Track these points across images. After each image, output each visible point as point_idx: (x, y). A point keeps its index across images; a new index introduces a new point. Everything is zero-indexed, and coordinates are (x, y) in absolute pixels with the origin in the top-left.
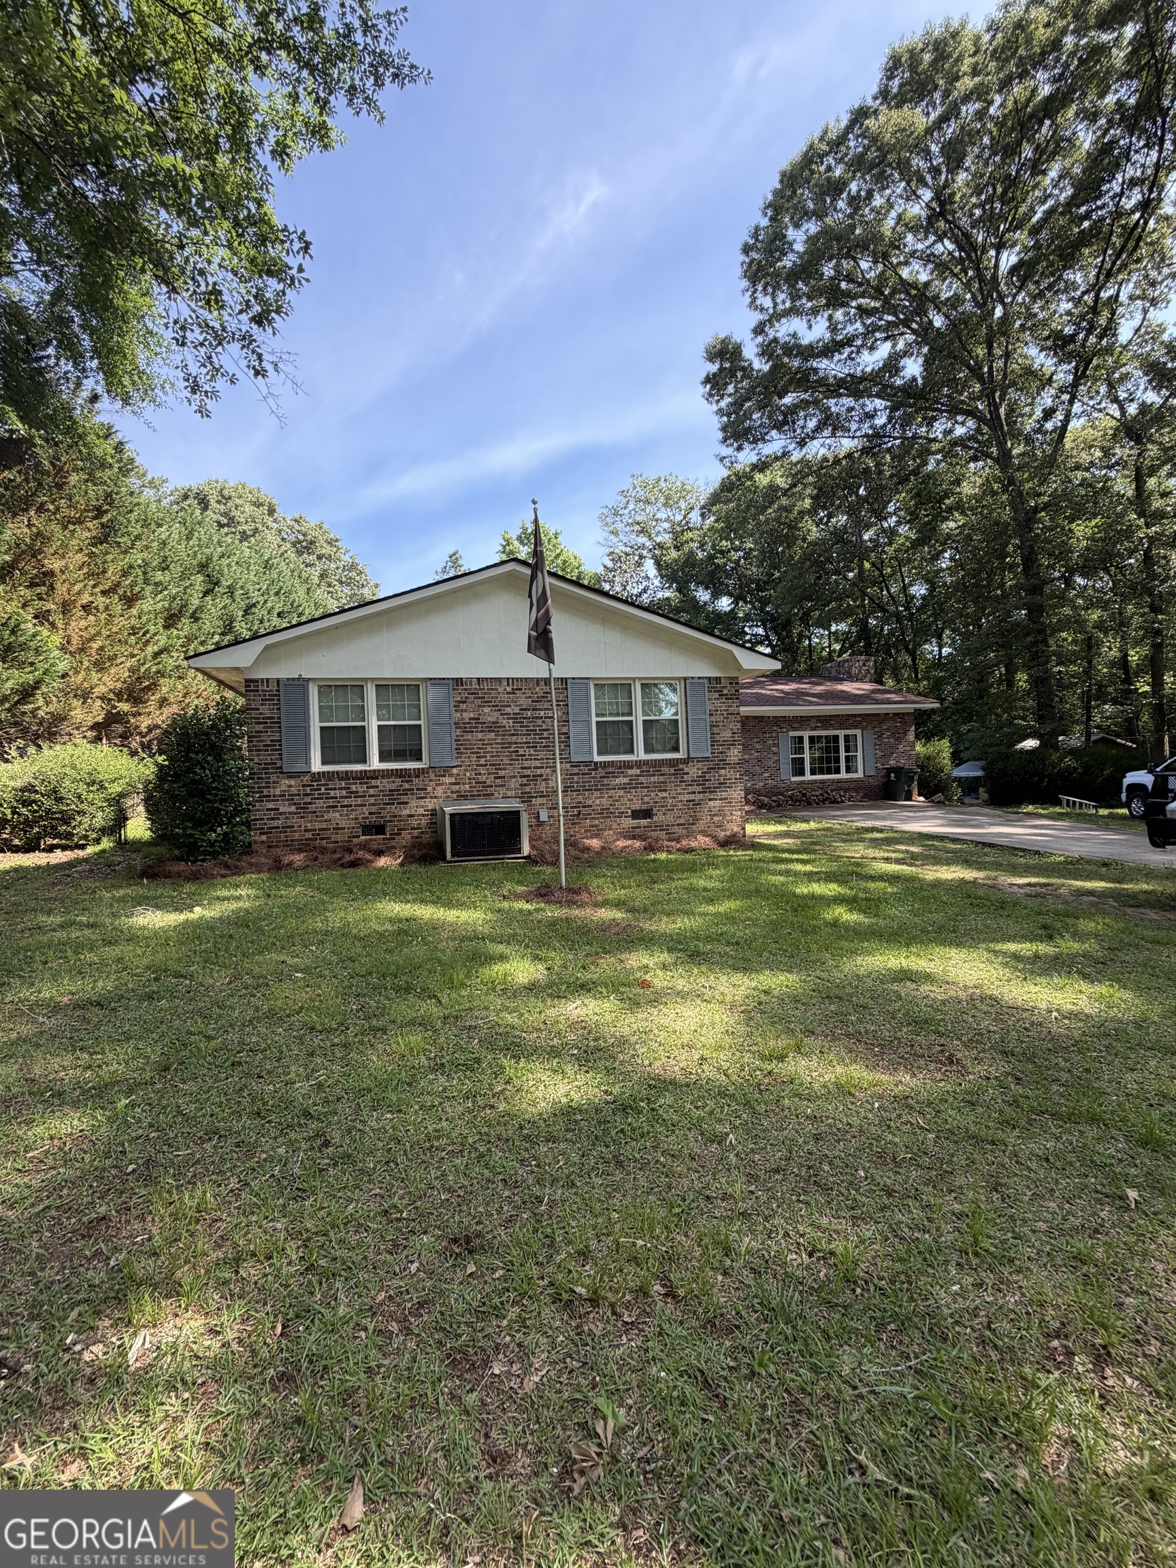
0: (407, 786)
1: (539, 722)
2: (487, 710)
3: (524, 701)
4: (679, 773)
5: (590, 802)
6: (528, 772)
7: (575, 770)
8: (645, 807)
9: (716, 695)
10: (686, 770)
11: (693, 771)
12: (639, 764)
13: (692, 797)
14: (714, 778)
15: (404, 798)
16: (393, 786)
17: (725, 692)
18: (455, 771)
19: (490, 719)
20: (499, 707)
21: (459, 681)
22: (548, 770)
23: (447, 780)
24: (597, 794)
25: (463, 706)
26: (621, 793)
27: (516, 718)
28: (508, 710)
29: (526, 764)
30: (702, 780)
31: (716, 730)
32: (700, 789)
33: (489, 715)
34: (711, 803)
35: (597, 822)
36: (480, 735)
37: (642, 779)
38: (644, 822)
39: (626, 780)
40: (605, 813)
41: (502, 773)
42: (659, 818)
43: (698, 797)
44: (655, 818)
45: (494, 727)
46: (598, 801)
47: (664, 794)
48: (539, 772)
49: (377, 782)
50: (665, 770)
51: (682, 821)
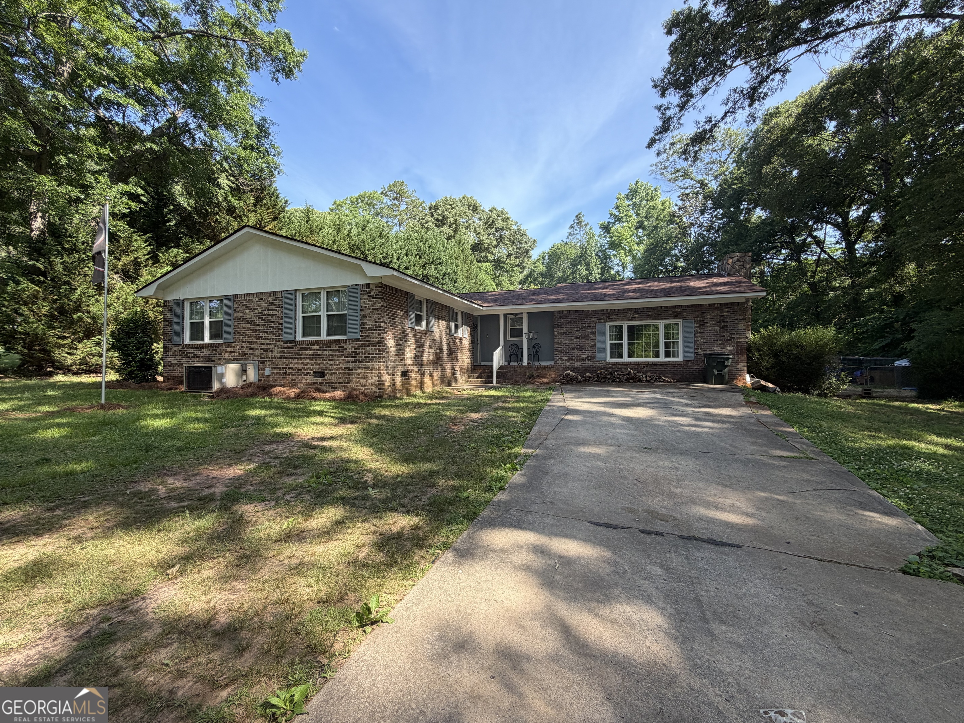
0: (214, 352)
1: (270, 317)
2: (247, 311)
3: (264, 306)
4: (341, 349)
5: (292, 365)
6: (263, 346)
7: (286, 346)
8: (320, 370)
9: (366, 296)
10: (345, 347)
11: (349, 348)
12: (322, 342)
13: (348, 365)
14: (362, 353)
15: (213, 359)
16: (209, 352)
17: (372, 293)
18: (233, 345)
19: (248, 316)
20: (252, 310)
21: (236, 296)
22: (273, 346)
23: (230, 350)
24: (296, 360)
25: (238, 310)
26: (308, 360)
27: (259, 315)
28: (256, 311)
29: (263, 341)
30: (354, 355)
31: (365, 320)
32: (352, 360)
33: (249, 314)
34: (360, 370)
35: (295, 378)
36: (244, 326)
37: (320, 353)
38: (320, 380)
39: (311, 353)
40: (299, 372)
41: (252, 346)
42: (328, 378)
43: (351, 365)
44: (326, 378)
45: (251, 321)
46: (296, 365)
47: (332, 363)
48: (268, 346)
49: (203, 350)
50: (333, 347)
51: (341, 381)
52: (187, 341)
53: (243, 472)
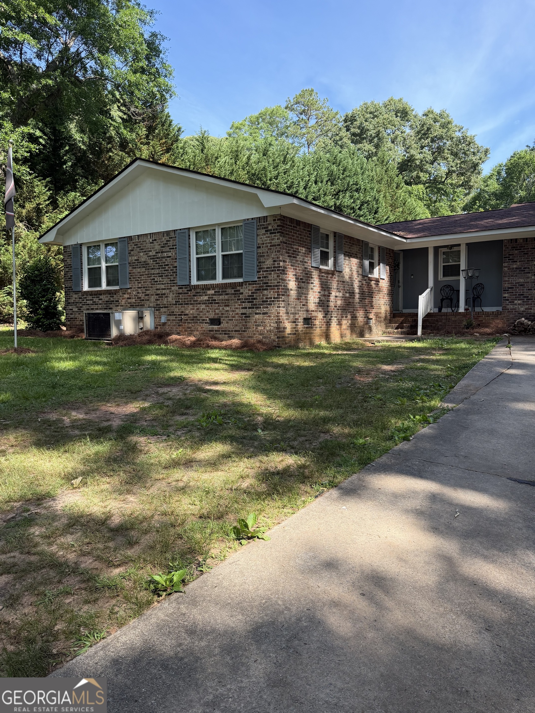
0: (112, 299)
1: (164, 260)
2: (142, 254)
3: (157, 247)
4: (237, 293)
5: (187, 312)
6: (159, 292)
7: (181, 291)
8: (216, 317)
9: (263, 231)
10: (241, 291)
11: (246, 291)
12: (218, 285)
13: (244, 311)
14: (259, 297)
15: (111, 306)
16: (107, 299)
17: (270, 228)
18: (129, 291)
19: (143, 260)
20: (146, 252)
21: (130, 237)
22: (168, 291)
23: (126, 296)
24: (191, 306)
25: (132, 252)
26: (203, 306)
27: (153, 258)
28: (151, 254)
29: (158, 287)
30: (251, 299)
31: (262, 259)
32: (249, 305)
33: (143, 257)
34: (257, 316)
35: (190, 325)
36: (139, 270)
37: (215, 297)
38: (216, 327)
39: (206, 298)
40: (195, 319)
41: (148, 292)
42: (224, 325)
43: (248, 311)
44: (222, 325)
45: (145, 265)
46: (190, 311)
47: (228, 308)
48: (164, 291)
49: (101, 297)
50: (229, 291)
51: (237, 328)
52: (86, 287)
53: (138, 410)
